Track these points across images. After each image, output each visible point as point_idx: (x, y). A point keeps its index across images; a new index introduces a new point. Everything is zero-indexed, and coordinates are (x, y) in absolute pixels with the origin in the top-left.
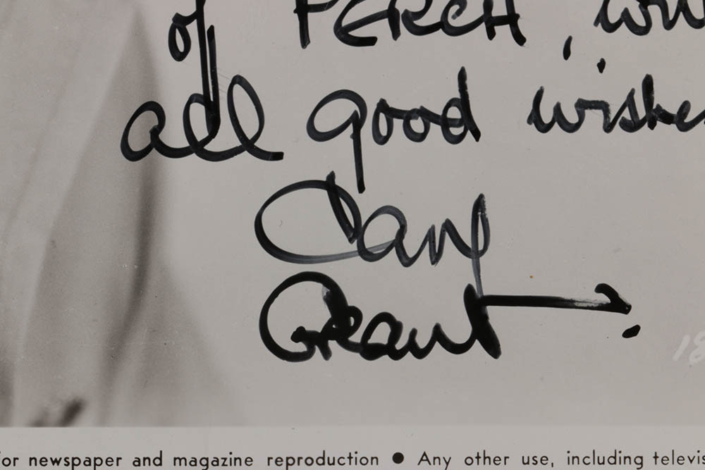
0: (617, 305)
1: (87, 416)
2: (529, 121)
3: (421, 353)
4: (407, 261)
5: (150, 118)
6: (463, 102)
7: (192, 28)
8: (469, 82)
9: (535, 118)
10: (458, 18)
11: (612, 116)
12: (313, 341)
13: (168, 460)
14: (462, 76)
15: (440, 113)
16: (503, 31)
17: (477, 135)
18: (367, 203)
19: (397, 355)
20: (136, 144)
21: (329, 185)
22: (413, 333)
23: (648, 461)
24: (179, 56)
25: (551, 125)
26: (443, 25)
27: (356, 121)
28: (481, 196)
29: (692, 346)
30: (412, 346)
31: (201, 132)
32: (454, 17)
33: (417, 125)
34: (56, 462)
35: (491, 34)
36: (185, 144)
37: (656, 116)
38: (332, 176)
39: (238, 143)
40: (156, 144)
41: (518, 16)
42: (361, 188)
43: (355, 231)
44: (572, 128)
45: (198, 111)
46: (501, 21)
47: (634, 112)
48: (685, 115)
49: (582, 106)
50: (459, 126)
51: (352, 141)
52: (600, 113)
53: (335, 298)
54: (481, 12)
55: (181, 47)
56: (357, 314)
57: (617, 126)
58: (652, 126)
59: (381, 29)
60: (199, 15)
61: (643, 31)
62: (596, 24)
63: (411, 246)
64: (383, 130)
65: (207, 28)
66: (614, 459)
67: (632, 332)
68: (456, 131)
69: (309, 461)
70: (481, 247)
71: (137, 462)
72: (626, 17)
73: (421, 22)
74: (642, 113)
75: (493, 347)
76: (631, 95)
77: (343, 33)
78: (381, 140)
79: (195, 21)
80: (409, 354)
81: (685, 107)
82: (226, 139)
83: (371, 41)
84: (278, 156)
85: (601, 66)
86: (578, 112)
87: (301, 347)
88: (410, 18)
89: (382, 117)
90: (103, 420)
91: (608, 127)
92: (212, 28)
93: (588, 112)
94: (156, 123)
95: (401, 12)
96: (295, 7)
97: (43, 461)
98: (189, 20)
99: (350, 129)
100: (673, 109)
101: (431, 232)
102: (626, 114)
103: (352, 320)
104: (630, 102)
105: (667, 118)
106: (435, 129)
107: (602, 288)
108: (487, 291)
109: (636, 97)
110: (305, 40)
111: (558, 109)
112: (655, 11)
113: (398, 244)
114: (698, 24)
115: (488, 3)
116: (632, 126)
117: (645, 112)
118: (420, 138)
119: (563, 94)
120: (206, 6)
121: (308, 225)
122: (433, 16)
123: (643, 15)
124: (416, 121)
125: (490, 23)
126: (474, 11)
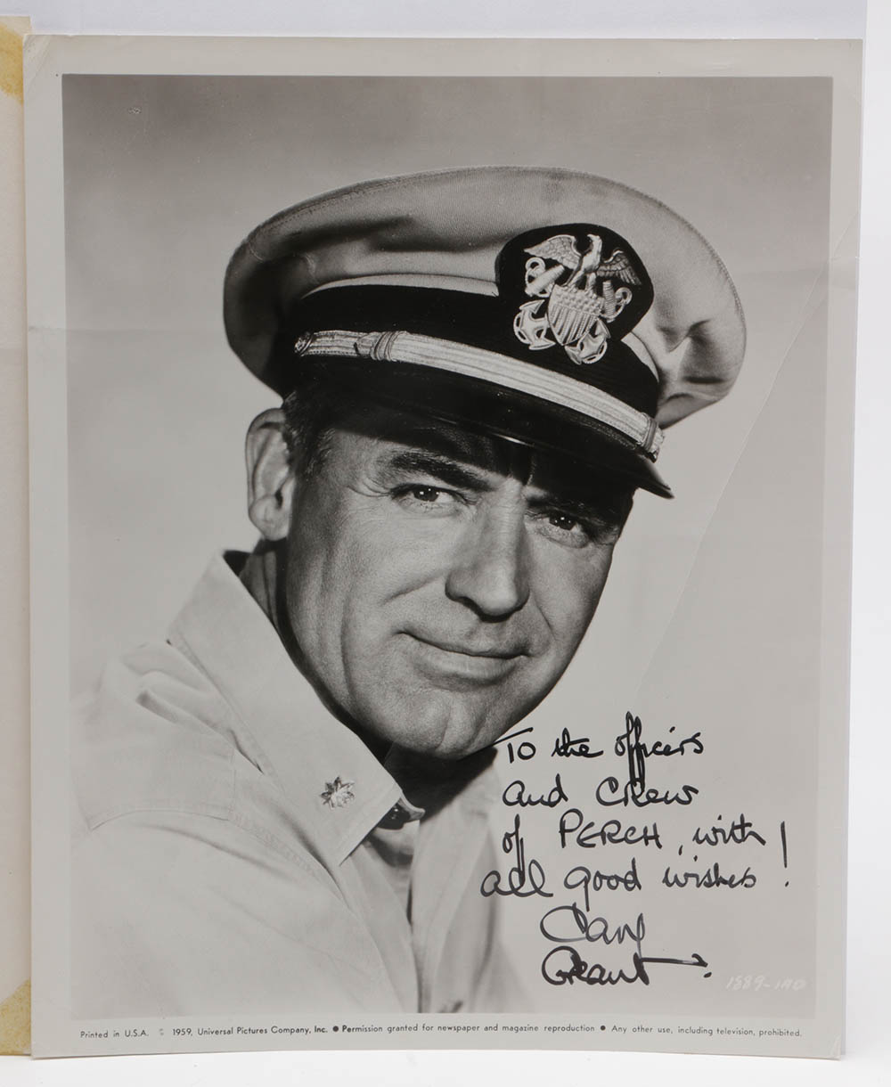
0: (702, 963)
1: (464, 1008)
2: (663, 882)
3: (614, 982)
4: (608, 942)
5: (494, 878)
6: (634, 873)
7: (513, 839)
8: (636, 864)
9: (666, 880)
10: (632, 836)
11: (700, 880)
12: (566, 976)
13: (500, 1028)
14: (633, 862)
15: (623, 877)
16: (652, 842)
17: (640, 887)
18: (590, 917)
19: (603, 983)
20: (487, 890)
21: (574, 908)
22: (610, 974)
23: (715, 1032)
24: (507, 851)
25: (673, 884)
26: (625, 839)
27: (586, 880)
28: (641, 914)
29: (735, 982)
30: (610, 979)
31: (516, 884)
32: (630, 836)
33: (613, 883)
34: (450, 1028)
35: (647, 843)
36: (509, 889)
37: (720, 881)
38: (575, 904)
39: (533, 889)
40: (496, 889)
41: (658, 836)
42: (588, 910)
43: (585, 929)
44: (682, 885)
45: (515, 875)
46: (651, 838)
47: (710, 879)
48: (733, 881)
49: (687, 876)
50: (632, 883)
51: (584, 889)
52: (695, 879)
53: (575, 957)
54: (642, 834)
55: (508, 847)
56: (585, 965)
57: (702, 885)
58: (718, 885)
59: (598, 840)
60: (516, 833)
61: (714, 843)
62: (693, 840)
63: (610, 935)
64: (598, 884)
65: (520, 839)
66: (699, 1031)
67: (708, 975)
68: (630, 885)
69: (563, 1029)
70: (641, 936)
71: (486, 1029)
72: (707, 837)
73: (615, 838)
74: (713, 880)
75: (646, 980)
76: (709, 870)
77: (581, 842)
78: (597, 889)
79: (514, 836)
80: (608, 983)
81: (733, 877)
82: (528, 887)
83: (593, 846)
84: (551, 895)
85: (696, 858)
86: (685, 879)
87: (560, 979)
88: (610, 836)
89: (598, 878)
90: (471, 1010)
91: (698, 885)
92: (522, 839)
93: (689, 878)
94: (496, 880)
95: (606, 833)
96: (559, 830)
97: (444, 1028)
98: (512, 835)
99: (583, 883)
100: (728, 879)
101: (619, 929)
102: (706, 880)
103: (583, 968)
104: (708, 874)
105: (725, 882)
106: (621, 884)
108: (643, 956)
109: (710, 872)
110: (564, 844)
111: (676, 876)
112: (719, 835)
113: (604, 934)
114: (739, 841)
115: (645, 830)
116: (709, 885)
117: (715, 879)
118: (615, 888)
119: (678, 870)
120: (519, 830)
121: (564, 926)
122: (621, 835)
123: (714, 837)
124: (612, 881)
125: (647, 839)
126: (639, 833)
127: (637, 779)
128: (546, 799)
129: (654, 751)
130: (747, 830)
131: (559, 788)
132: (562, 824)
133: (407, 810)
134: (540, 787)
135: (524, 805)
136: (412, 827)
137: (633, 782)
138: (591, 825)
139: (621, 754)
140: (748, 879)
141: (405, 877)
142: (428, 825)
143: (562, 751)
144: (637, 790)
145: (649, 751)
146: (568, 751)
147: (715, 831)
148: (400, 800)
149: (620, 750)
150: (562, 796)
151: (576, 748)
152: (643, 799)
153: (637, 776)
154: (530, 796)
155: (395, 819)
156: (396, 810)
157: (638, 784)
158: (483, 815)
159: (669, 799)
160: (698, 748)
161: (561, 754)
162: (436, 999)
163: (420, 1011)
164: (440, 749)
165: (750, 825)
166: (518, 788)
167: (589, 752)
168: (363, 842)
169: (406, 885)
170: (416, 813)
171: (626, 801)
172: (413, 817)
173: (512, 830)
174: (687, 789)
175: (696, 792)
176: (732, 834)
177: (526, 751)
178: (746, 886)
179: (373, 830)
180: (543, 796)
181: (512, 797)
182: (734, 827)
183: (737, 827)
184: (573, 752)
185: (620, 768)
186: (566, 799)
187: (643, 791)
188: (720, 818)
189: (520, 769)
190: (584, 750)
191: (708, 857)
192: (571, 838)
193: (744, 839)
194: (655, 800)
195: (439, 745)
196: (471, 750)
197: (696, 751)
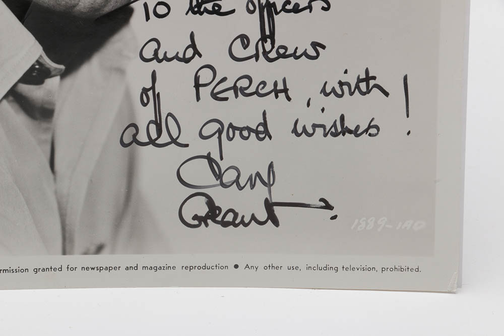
0: (328, 207)
1: (106, 250)
2: (292, 132)
3: (246, 225)
4: (241, 188)
5: (132, 130)
6: (265, 124)
7: (150, 93)
8: (267, 116)
9: (295, 131)
10: (263, 90)
11: (327, 131)
12: (201, 220)
13: (140, 267)
14: (264, 114)
15: (255, 128)
16: (282, 96)
17: (270, 137)
18: (224, 165)
19: (236, 226)
20: (126, 141)
21: (208, 157)
22: (243, 217)
23: (340, 269)
24: (145, 105)
25: (301, 134)
26: (256, 93)
27: (220, 132)
28: (272, 162)
29: (359, 224)
30: (242, 222)
31: (154, 135)
32: (261, 90)
33: (245, 133)
34: (93, 269)
35: (277, 97)
36: (147, 140)
37: (346, 131)
38: (209, 154)
39: (170, 140)
40: (135, 140)
41: (288, 89)
42: (222, 158)
43: (219, 176)
44: (310, 135)
45: (153, 128)
46: (281, 91)
47: (336, 129)
48: (358, 131)
49: (315, 126)
50: (263, 134)
51: (218, 139)
53: (210, 203)
54: (273, 88)
55: (146, 101)
56: (220, 209)
57: (329, 134)
58: (344, 135)
59: (230, 94)
60: (153, 88)
61: (341, 96)
62: (321, 93)
63: (242, 182)
64: (231, 135)
65: (156, 93)
67: (334, 218)
68: (261, 136)
69: (199, 268)
70: (271, 183)
71: (127, 268)
72: (333, 90)
73: (247, 91)
74: (339, 129)
75: (276, 223)
76: (336, 121)
77: (214, 96)
78: (230, 139)
79: (151, 90)
80: (241, 225)
81: (358, 127)
82: (165, 138)
83: (226, 99)
84: (187, 146)
85: (323, 110)
86: (313, 129)
87: (196, 222)
88: (242, 90)
89: (231, 130)
90: (113, 252)
91: (325, 135)
92: (159, 93)
93: (317, 129)
94: (135, 132)
95: (239, 88)
96: (194, 85)
97: (87, 269)
98: (149, 90)
99: (217, 135)
100: (353, 128)
101: (251, 176)
102: (333, 130)
103: (217, 211)
104: (335, 125)
105: (350, 132)
106: (253, 135)
107: (322, 200)
108: (274, 201)
109: (337, 123)
110: (198, 99)
111: (304, 127)
112: (345, 88)
113: (237, 182)
114: (363, 94)
115: (276, 84)
116: (335, 135)
117: (341, 129)
118: (247, 138)
119: (307, 121)
120: (156, 85)
121: (199, 173)
122: (252, 89)
123: (341, 90)
124: (245, 132)
125: (276, 92)
126: (270, 87)
127: (268, 36)
128: (181, 56)
129: (284, 9)
130: (372, 83)
131: (193, 45)
132: (197, 79)
133: (47, 66)
134: (175, 44)
135: (160, 61)
136: (53, 83)
137: (263, 39)
138: (224, 79)
139: (252, 12)
140: (372, 129)
141: (47, 130)
142: (69, 80)
143: (196, 9)
144: (268, 46)
145: (279, 8)
146: (202, 10)
147: (341, 84)
148: (41, 56)
149: (251, 8)
150: (197, 53)
151: (209, 6)
152: (273, 55)
153: (268, 33)
154: (166, 53)
155: (36, 75)
156: (37, 67)
157: (269, 40)
158: (121, 71)
159: (298, 54)
160: (326, 6)
161: (194, 13)
162: (79, 242)
163: (64, 253)
164: (78, 8)
165: (374, 78)
166: (154, 45)
167: (221, 11)
168: (6, 97)
169: (48, 137)
170: (56, 69)
171: (257, 56)
172: (53, 73)
173: (149, 85)
174: (315, 45)
175: (323, 47)
176: (357, 87)
177: (162, 10)
178: (370, 135)
179: (15, 85)
180: (178, 53)
181: (148, 54)
182: (360, 80)
183: (362, 80)
184: (206, 10)
185: (251, 26)
186: (200, 56)
187: (273, 47)
188: (346, 72)
189: (156, 27)
190: (216, 8)
191: (335, 108)
192: (205, 92)
193: (369, 91)
194: (284, 56)
195: (78, 4)
196: (107, 9)
197: (323, 8)
